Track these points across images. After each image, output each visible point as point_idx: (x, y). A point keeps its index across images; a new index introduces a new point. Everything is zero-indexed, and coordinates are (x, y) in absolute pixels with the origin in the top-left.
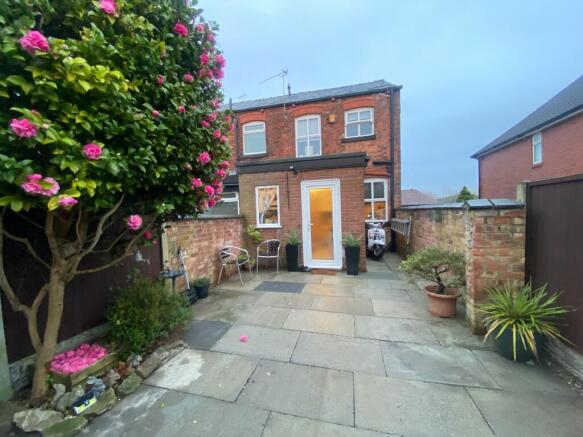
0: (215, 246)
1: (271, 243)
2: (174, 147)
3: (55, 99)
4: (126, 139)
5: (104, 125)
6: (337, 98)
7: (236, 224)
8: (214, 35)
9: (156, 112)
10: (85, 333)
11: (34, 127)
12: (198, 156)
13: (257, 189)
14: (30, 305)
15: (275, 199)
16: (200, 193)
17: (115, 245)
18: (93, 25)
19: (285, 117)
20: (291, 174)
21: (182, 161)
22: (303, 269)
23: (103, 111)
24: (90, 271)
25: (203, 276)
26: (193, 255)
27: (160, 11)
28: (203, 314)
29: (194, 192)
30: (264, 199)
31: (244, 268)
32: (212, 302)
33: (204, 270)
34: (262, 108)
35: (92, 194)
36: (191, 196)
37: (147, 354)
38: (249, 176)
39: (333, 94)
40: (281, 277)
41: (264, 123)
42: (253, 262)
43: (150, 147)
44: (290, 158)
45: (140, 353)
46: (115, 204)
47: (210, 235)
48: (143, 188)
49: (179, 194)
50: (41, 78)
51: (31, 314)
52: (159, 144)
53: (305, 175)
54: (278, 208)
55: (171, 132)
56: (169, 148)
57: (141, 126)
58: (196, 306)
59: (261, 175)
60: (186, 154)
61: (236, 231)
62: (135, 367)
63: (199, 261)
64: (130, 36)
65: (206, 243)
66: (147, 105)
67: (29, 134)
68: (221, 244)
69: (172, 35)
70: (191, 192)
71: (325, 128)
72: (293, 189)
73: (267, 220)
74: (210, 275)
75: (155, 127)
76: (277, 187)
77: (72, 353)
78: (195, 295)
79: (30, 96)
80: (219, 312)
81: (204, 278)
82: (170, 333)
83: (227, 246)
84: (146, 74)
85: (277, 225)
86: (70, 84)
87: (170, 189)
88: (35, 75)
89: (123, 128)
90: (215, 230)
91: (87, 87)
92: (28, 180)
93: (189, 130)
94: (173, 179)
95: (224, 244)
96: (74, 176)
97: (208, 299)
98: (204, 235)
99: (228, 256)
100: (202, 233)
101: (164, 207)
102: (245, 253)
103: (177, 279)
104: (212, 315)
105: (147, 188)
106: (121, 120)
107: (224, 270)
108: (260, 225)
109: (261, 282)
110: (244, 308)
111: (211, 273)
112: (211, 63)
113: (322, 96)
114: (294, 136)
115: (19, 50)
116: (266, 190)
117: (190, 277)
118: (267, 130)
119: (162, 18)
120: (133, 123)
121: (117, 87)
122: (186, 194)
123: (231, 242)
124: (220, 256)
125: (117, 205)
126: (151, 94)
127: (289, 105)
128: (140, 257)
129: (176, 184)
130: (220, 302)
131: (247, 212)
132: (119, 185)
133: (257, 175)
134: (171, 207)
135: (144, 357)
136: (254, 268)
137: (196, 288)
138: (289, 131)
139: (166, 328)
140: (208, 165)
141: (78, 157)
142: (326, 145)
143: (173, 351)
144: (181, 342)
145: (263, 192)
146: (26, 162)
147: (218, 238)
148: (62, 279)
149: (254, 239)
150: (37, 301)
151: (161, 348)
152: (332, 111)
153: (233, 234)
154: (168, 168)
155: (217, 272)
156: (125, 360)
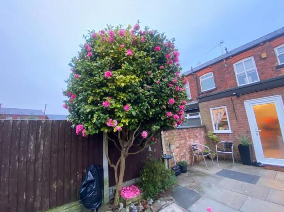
0: (188, 143)
1: (226, 143)
2: (156, 100)
3: (115, 92)
4: (138, 101)
5: (130, 97)
6: (264, 42)
7: (200, 130)
8: (173, 44)
9: (148, 87)
10: (133, 179)
11: (109, 103)
12: (168, 101)
13: (211, 109)
14: (115, 165)
15: (225, 114)
16: (171, 119)
17: (142, 142)
18: (125, 62)
19: (226, 65)
20: (234, 98)
21: (161, 105)
22: (256, 164)
23: (130, 92)
24: (133, 153)
25: (183, 160)
26: (177, 148)
27: (148, 46)
28: (184, 183)
29: (169, 119)
30: (217, 115)
31: (208, 158)
32: (189, 176)
33: (184, 156)
34: (210, 65)
35: (127, 125)
36: (167, 121)
37: (155, 199)
38: (205, 103)
39: (261, 40)
40: (237, 168)
41: (212, 73)
42: (214, 155)
43: (146, 102)
44: (233, 88)
45: (152, 198)
46: (137, 127)
47: (185, 137)
48: (147, 119)
49: (162, 120)
50: (111, 86)
51: (116, 168)
52: (150, 100)
53: (246, 96)
54: (228, 120)
55: (155, 93)
56: (155, 101)
57: (143, 94)
58: (180, 177)
59: (213, 102)
60: (163, 102)
61: (200, 135)
62: (150, 205)
63: (180, 151)
64: (138, 60)
65: (183, 141)
66: (145, 85)
67: (107, 106)
68: (192, 142)
69: (153, 53)
70: (167, 118)
71: (259, 63)
72: (237, 107)
73: (220, 128)
74: (187, 160)
75: (148, 93)
76: (225, 107)
77: (128, 188)
78: (179, 170)
79: (109, 92)
80: (193, 184)
81: (184, 161)
82: (166, 191)
83: (196, 144)
84: (144, 72)
85: (229, 131)
86: (119, 86)
87: (158, 119)
88: (109, 85)
89: (136, 97)
90: (188, 134)
91: (123, 85)
92: (108, 122)
93: (163, 90)
94: (158, 114)
95: (194, 142)
96: (122, 118)
97: (186, 174)
98: (182, 137)
99: (196, 149)
100: (181, 136)
101: (155, 128)
102: (207, 149)
103: (170, 160)
104: (188, 185)
105: (148, 119)
106: (136, 94)
107: (195, 158)
108: (216, 131)
109: (221, 170)
110: (210, 186)
111: (188, 158)
112: (171, 57)
113: (252, 45)
114: (234, 74)
115: (105, 79)
116: (218, 109)
117: (177, 159)
118: (214, 76)
119: (149, 48)
120: (139, 94)
121: (133, 81)
122: (165, 120)
123: (198, 141)
124: (192, 149)
125: (139, 127)
126: (146, 80)
127: (227, 59)
128: (150, 149)
129: (160, 116)
130: (194, 178)
131: (206, 124)
132: (136, 120)
133: (210, 102)
134: (158, 127)
135: (154, 200)
136: (215, 159)
137: (180, 166)
138: (229, 73)
139: (163, 188)
140: (174, 104)
141: (123, 111)
142: (262, 73)
143: (168, 202)
144: (172, 198)
145: (216, 111)
146: (108, 115)
147: (190, 138)
148: (124, 156)
149: (213, 139)
150: (118, 163)
151: (162, 198)
152: (262, 51)
153: (199, 136)
154: (155, 109)
155: (191, 158)
156: (146, 200)
